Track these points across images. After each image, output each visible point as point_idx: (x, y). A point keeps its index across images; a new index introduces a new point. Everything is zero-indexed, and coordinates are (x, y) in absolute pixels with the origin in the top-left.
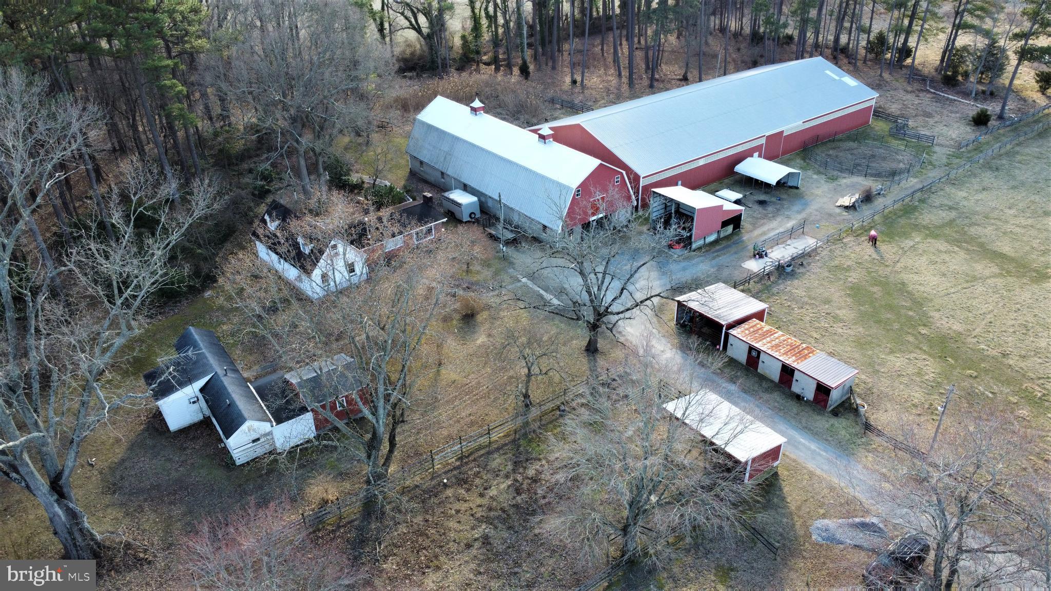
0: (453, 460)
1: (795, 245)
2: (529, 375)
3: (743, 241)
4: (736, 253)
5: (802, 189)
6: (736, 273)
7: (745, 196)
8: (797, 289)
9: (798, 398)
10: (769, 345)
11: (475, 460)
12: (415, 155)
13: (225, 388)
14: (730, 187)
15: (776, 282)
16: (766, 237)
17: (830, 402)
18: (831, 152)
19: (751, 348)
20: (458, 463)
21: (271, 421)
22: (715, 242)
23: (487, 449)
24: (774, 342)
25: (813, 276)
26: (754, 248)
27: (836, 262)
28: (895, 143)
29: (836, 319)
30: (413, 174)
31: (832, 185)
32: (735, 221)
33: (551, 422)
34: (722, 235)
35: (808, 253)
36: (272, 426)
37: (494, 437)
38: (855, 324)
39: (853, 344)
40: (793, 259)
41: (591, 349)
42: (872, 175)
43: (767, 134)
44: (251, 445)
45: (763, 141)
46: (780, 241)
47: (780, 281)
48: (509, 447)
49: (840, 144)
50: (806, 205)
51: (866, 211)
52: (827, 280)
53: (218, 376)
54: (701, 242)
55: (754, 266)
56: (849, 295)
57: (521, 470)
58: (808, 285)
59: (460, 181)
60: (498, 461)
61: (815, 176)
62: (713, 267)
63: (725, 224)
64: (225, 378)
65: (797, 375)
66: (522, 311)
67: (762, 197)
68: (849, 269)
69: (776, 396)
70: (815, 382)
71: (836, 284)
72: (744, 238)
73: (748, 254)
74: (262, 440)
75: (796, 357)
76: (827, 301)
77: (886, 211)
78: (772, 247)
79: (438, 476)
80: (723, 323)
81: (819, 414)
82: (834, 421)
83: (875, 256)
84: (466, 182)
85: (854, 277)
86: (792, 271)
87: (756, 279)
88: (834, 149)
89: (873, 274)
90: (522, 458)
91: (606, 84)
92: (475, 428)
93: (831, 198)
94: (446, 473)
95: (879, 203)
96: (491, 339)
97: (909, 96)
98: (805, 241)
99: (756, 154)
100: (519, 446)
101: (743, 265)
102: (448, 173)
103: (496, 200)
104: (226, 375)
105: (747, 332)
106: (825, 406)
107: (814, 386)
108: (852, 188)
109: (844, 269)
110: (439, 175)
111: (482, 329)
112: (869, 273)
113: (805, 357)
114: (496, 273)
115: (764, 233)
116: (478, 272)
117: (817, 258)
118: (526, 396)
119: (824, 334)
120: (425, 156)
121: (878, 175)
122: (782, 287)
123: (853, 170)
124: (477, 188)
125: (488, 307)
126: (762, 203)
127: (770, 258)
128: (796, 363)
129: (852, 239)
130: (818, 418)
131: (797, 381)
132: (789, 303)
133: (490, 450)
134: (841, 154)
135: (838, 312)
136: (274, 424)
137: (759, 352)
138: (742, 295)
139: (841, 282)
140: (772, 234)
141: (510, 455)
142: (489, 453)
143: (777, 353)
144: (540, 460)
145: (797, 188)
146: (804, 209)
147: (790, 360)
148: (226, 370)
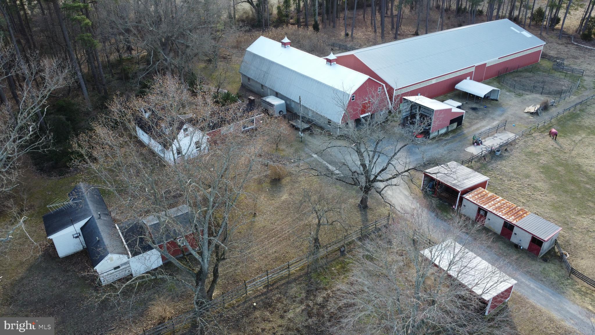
0: (262, 287)
1: (501, 137)
2: (319, 224)
3: (464, 134)
4: (460, 141)
5: (500, 101)
6: (462, 155)
7: (463, 104)
8: (505, 167)
9: (516, 247)
10: (494, 207)
11: (277, 288)
12: (245, 74)
13: (97, 228)
14: (453, 98)
15: (490, 162)
16: (480, 132)
17: (541, 251)
18: (516, 79)
19: (480, 209)
20: (265, 290)
21: (128, 254)
22: (446, 134)
23: (287, 280)
24: (497, 205)
25: (515, 159)
26: (473, 139)
27: (530, 149)
28: (557, 74)
29: (535, 188)
30: (243, 86)
31: (520, 99)
32: (458, 120)
33: (334, 260)
34: (450, 130)
35: (510, 143)
36: (129, 258)
37: (293, 270)
38: (550, 193)
39: (550, 208)
40: (501, 146)
41: (363, 206)
42: (545, 94)
43: (476, 65)
44: (113, 271)
45: (473, 69)
46: (490, 134)
47: (493, 161)
48: (304, 278)
49: (522, 74)
50: (504, 111)
51: (545, 117)
52: (525, 161)
53: (94, 219)
54: (436, 134)
55: (474, 150)
56: (542, 172)
57: (312, 298)
58: (512, 164)
59: (274, 91)
60: (295, 289)
61: (508, 93)
62: (445, 151)
63: (452, 122)
64: (98, 220)
65: (516, 230)
66: (314, 178)
67: (474, 106)
68: (539, 154)
69: (499, 244)
70: (531, 236)
71: (532, 164)
72: (465, 132)
73: (468, 142)
74: (121, 268)
75: (515, 216)
76: (527, 176)
77: (559, 116)
78: (484, 138)
79: (249, 300)
80: (459, 190)
81: (533, 260)
82: (544, 265)
83: (556, 145)
84: (277, 91)
85: (544, 160)
86: (501, 154)
87: (476, 160)
88: (518, 76)
89: (556, 158)
90: (313, 288)
91: (367, 36)
92: (278, 263)
93: (520, 107)
94: (255, 297)
95: (553, 111)
96: (292, 197)
97: (561, 47)
98: (506, 135)
99: (468, 78)
100: (311, 278)
101: (466, 149)
102: (266, 85)
103: (297, 103)
104: (100, 218)
105: (476, 197)
106: (537, 254)
107: (529, 238)
108: (533, 102)
109: (536, 154)
110: (260, 87)
111: (286, 189)
112: (554, 157)
113: (521, 217)
114: (296, 151)
115: (478, 129)
116: (283, 150)
117: (516, 146)
118: (316, 240)
119: (528, 199)
120: (251, 74)
121: (549, 93)
122: (494, 165)
123: (533, 90)
124: (285, 95)
125: (290, 174)
126: (474, 109)
127: (484, 145)
128: (515, 221)
129: (539, 134)
130: (533, 262)
131: (515, 234)
132: (501, 177)
133: (289, 280)
134: (523, 80)
135: (536, 184)
136: (130, 256)
137: (486, 212)
138: (469, 170)
139: (535, 163)
140: (483, 130)
141: (304, 285)
142: (288, 283)
143: (500, 213)
144: (326, 290)
145: (497, 100)
146: (503, 114)
147: (511, 218)
148: (99, 215)
